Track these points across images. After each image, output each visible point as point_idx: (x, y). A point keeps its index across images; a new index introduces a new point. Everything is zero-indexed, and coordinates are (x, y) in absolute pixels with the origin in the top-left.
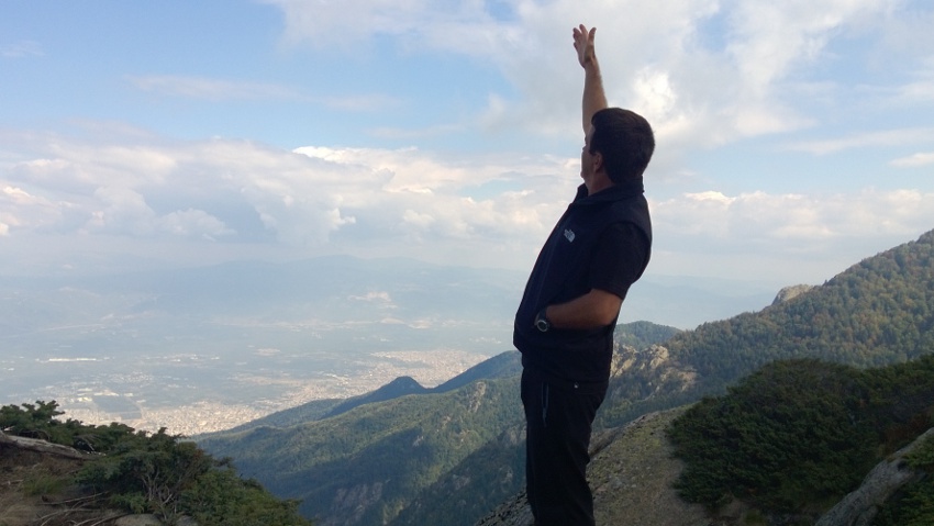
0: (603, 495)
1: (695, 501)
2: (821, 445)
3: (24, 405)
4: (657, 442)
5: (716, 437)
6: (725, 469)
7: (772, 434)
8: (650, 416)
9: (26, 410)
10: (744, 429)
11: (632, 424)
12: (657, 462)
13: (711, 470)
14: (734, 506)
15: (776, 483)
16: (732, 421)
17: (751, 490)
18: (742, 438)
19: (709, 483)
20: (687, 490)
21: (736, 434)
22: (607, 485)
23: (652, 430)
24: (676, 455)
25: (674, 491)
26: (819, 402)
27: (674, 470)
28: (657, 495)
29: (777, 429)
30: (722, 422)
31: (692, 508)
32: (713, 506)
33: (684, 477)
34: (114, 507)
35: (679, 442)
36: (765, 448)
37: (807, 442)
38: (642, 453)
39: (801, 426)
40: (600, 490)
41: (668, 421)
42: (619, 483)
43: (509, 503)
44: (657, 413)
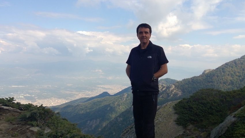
0: (157, 123)
1: (180, 125)
2: (213, 111)
3: (5, 98)
4: (171, 110)
5: (186, 109)
6: (188, 117)
7: (201, 108)
8: (169, 103)
9: (6, 99)
10: (194, 106)
11: (165, 105)
12: (171, 115)
13: (185, 117)
14: (191, 126)
15: (202, 121)
16: (191, 104)
17: (195, 122)
18: (193, 109)
19: (184, 120)
20: (179, 122)
21: (192, 108)
22: (158, 120)
23: (170, 107)
24: (176, 113)
25: (175, 122)
26: (213, 100)
27: (175, 117)
28: (171, 123)
29: (202, 107)
30: (188, 105)
31: (180, 127)
32: (185, 126)
33: (178, 119)
34: (29, 125)
35: (176, 110)
36: (199, 111)
37: (210, 110)
38: (167, 113)
39: (208, 106)
40: (156, 122)
41: (174, 104)
42: (161, 120)
43: (132, 125)
44: (171, 102)
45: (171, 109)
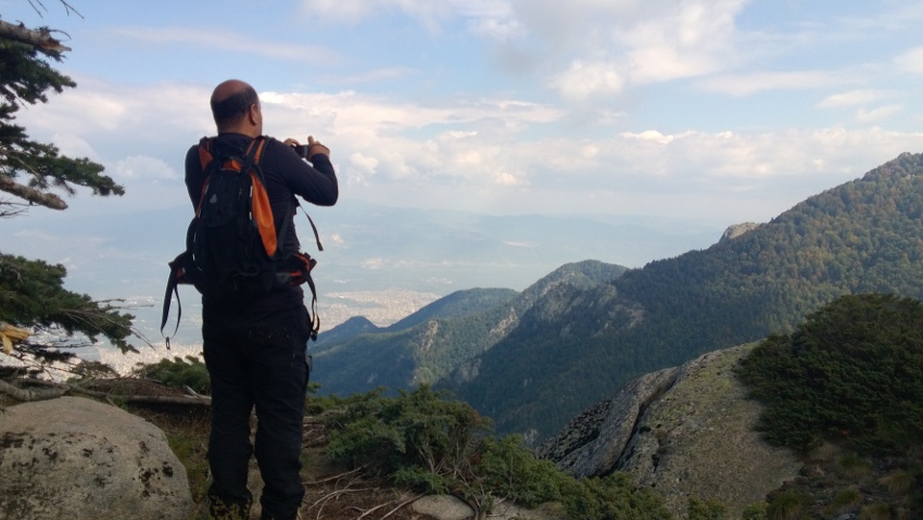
0: (680, 439)
1: (783, 444)
2: (916, 384)
5: (795, 377)
6: (813, 410)
7: (859, 373)
10: (828, 368)
11: (694, 364)
12: (732, 404)
13: (796, 411)
14: (827, 449)
15: (871, 424)
16: (812, 360)
17: (845, 432)
18: (827, 378)
19: (796, 424)
20: (772, 432)
21: (821, 373)
22: (681, 428)
23: (718, 370)
24: (751, 397)
25: (756, 435)
27: (751, 413)
28: (739, 439)
29: (862, 369)
31: (780, 452)
32: (802, 449)
33: (764, 419)
35: (752, 382)
36: (853, 387)
37: (898, 381)
38: (714, 394)
39: (889, 364)
40: (674, 433)
42: (695, 426)
45: (727, 382)
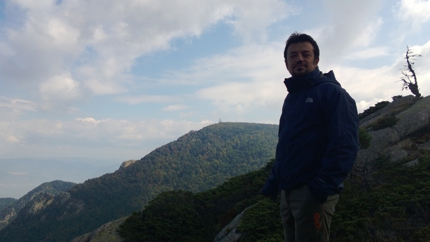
4: (114, 237)
26: (186, 209)
41: (117, 226)
